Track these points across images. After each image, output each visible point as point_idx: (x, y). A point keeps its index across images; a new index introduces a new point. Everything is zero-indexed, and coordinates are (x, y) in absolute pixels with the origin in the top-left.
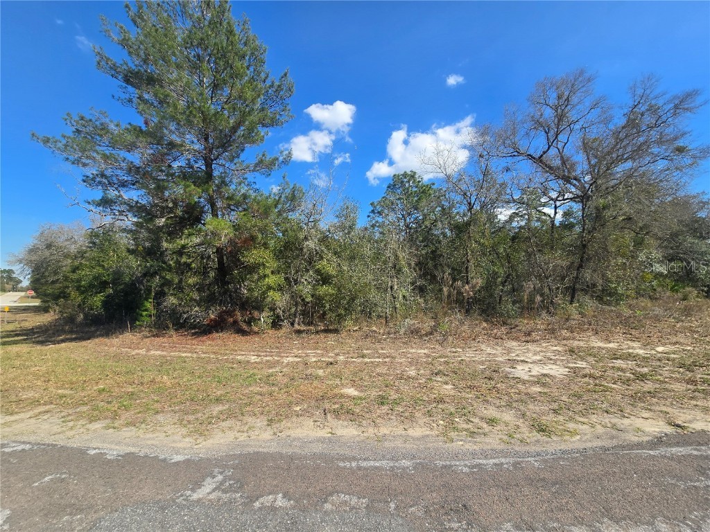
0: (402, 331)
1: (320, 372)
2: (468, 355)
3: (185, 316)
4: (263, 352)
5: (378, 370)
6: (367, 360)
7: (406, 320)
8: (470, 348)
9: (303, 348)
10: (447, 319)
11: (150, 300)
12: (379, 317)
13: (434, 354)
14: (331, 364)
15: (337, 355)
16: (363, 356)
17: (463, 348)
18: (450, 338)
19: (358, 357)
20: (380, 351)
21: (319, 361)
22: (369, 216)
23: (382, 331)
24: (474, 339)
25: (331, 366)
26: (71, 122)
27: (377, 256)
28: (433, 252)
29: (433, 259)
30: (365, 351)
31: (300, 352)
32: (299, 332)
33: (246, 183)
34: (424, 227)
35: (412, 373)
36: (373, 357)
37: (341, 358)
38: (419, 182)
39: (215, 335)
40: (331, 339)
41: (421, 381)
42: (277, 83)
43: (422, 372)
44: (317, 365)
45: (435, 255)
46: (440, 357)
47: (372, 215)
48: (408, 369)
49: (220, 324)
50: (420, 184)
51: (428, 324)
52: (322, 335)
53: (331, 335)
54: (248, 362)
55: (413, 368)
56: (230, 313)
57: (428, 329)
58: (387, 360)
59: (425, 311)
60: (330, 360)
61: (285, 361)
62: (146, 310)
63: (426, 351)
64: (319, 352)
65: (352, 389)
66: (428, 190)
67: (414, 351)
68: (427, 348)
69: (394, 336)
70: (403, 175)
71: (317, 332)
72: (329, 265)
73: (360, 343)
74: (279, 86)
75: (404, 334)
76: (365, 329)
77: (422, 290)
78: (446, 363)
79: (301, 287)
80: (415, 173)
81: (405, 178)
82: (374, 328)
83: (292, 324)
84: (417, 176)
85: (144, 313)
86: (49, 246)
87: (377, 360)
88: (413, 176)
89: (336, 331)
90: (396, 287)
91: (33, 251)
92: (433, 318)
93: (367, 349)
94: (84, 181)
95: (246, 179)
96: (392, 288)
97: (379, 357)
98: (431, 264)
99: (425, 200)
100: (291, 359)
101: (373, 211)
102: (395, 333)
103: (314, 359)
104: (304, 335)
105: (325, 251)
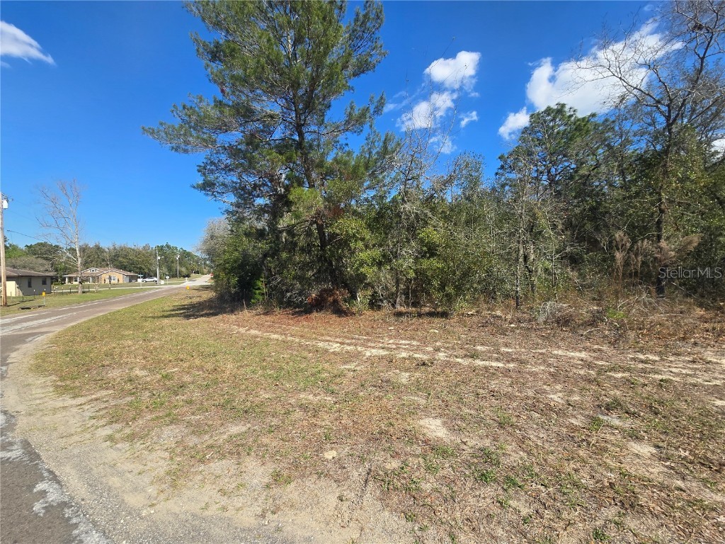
0: (541, 319)
1: (404, 378)
2: (675, 369)
3: (288, 294)
4: (348, 339)
5: (493, 385)
6: (479, 363)
7: (549, 303)
8: (678, 354)
9: (398, 336)
10: (621, 302)
11: (261, 279)
12: (507, 296)
13: (600, 363)
14: (424, 364)
15: (437, 350)
16: (474, 356)
17: (660, 354)
18: (632, 335)
19: (466, 356)
20: (503, 349)
21: (410, 358)
22: (497, 174)
23: (509, 317)
24: (684, 339)
25: (423, 368)
26: (177, 114)
27: (505, 217)
28: (593, 209)
29: (593, 219)
30: (479, 348)
31: (391, 341)
32: (400, 314)
33: (338, 147)
34: (577, 178)
35: (554, 397)
36: (490, 359)
37: (441, 356)
38: (571, 116)
39: (315, 314)
40: (435, 327)
41: (573, 421)
42: (362, 13)
43: (576, 398)
44: (403, 366)
45: (595, 214)
46: (613, 369)
47: (500, 171)
48: (548, 388)
49: (320, 304)
50: (573, 118)
51: (587, 308)
52: (425, 320)
53: (436, 320)
54: (326, 351)
55: (559, 387)
56: (329, 292)
57: (587, 317)
58: (511, 365)
59: (581, 290)
60: (425, 357)
61: (368, 354)
62: (259, 289)
63: (583, 355)
64: (415, 343)
65: (438, 422)
66: (585, 125)
67: (560, 352)
68: (585, 349)
69: (528, 326)
70: (545, 112)
71: (420, 315)
72: (435, 232)
73: (474, 334)
74: (365, 16)
75: (545, 323)
76: (485, 313)
77: (574, 261)
78: (630, 384)
79: (400, 261)
80: (563, 105)
81: (549, 115)
82: (499, 313)
83: (393, 305)
84: (567, 109)
85: (257, 292)
86: (212, 237)
87: (495, 364)
88: (560, 110)
89: (444, 315)
90: (532, 257)
91: (205, 242)
92: (594, 299)
93: (482, 344)
94: (199, 171)
95: (338, 142)
96: (526, 258)
97: (497, 360)
98: (589, 226)
99: (579, 139)
100: (375, 352)
101: (502, 167)
102: (530, 321)
103: (404, 355)
104: (404, 319)
105: (430, 214)
